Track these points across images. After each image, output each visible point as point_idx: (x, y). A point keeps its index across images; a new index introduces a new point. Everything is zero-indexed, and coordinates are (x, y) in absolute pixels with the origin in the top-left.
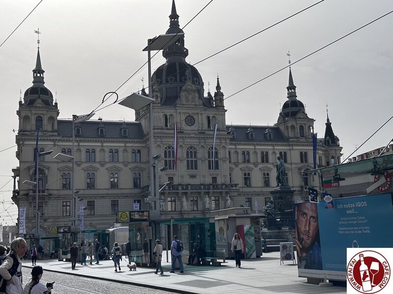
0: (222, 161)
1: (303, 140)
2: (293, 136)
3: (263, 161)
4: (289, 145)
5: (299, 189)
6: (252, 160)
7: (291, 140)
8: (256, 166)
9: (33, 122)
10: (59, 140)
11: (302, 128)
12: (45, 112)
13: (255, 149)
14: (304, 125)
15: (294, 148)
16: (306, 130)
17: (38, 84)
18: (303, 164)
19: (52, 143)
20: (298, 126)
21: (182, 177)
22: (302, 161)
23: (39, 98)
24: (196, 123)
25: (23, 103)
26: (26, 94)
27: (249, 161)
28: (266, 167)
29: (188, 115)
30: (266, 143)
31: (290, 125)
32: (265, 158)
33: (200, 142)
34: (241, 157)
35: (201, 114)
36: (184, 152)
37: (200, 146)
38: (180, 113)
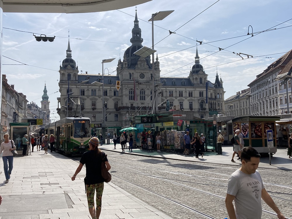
1: (201, 85)
2: (196, 83)
3: (180, 96)
4: (194, 88)
5: (198, 110)
6: (174, 96)
7: (195, 85)
8: (176, 98)
9: (66, 76)
10: (79, 85)
11: (201, 79)
12: (72, 72)
13: (176, 90)
14: (202, 78)
15: (197, 89)
16: (203, 80)
17: (69, 58)
18: (200, 98)
19: (75, 86)
20: (199, 78)
21: (137, 104)
22: (200, 96)
23: (69, 64)
24: (145, 77)
25: (62, 66)
26: (63, 62)
27: (172, 96)
28: (181, 99)
29: (141, 73)
30: (182, 87)
31: (195, 77)
32: (181, 95)
33: (147, 87)
34: (168, 94)
35: (148, 73)
36: (139, 92)
37: (147, 89)
38: (137, 72)
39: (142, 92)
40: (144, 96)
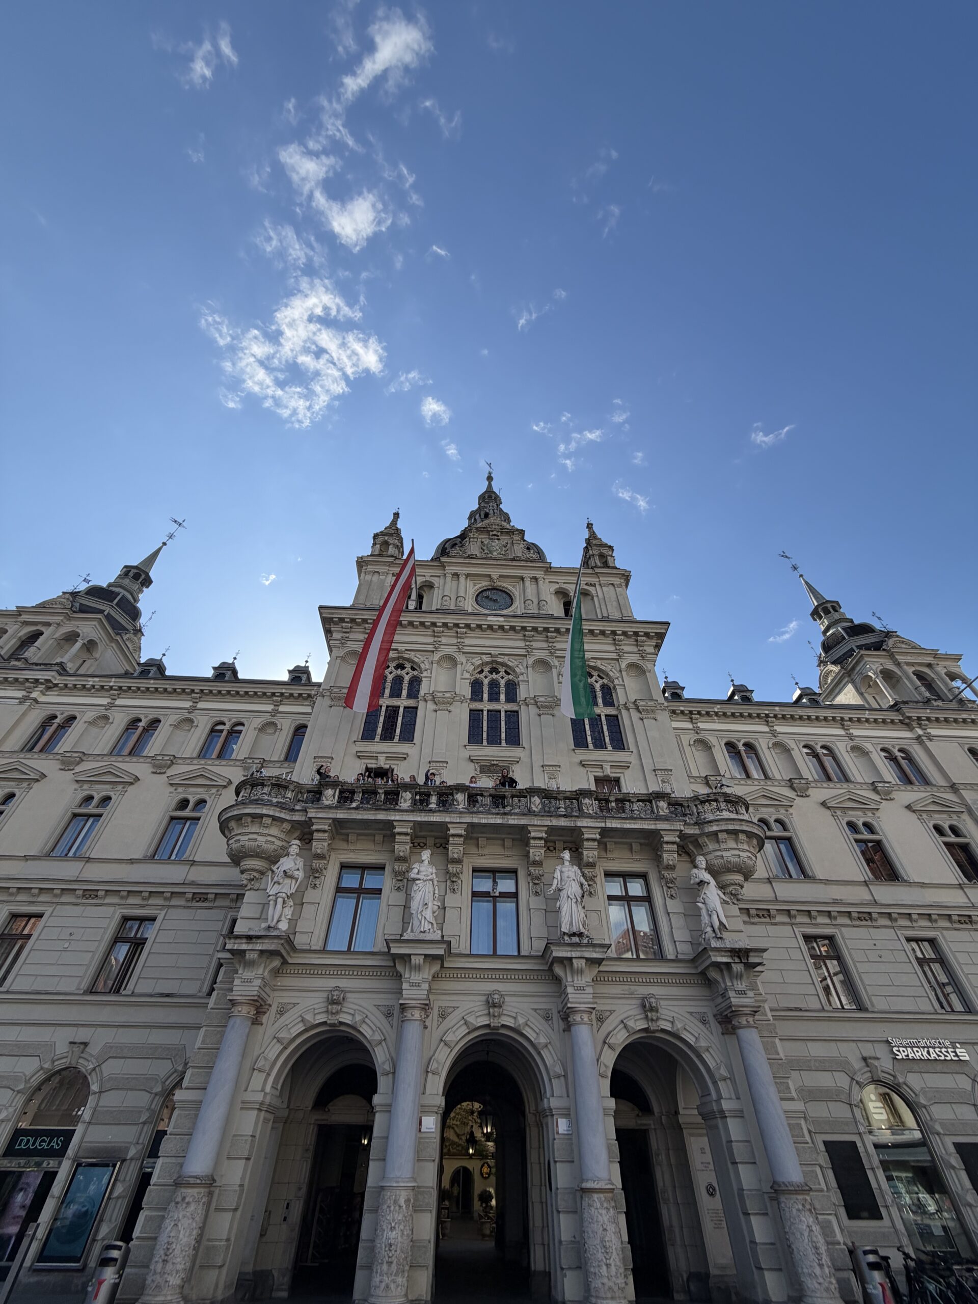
0: (635, 715)
2: (906, 699)
3: (826, 777)
6: (776, 772)
8: (802, 792)
11: (921, 680)
13: (774, 733)
16: (946, 683)
20: (909, 671)
24: (517, 603)
28: (849, 798)
31: (873, 669)
32: (827, 765)
33: (529, 651)
34: (725, 760)
35: (535, 579)
36: (459, 676)
37: (530, 661)
38: (456, 575)
39: (494, 684)
40: (513, 717)
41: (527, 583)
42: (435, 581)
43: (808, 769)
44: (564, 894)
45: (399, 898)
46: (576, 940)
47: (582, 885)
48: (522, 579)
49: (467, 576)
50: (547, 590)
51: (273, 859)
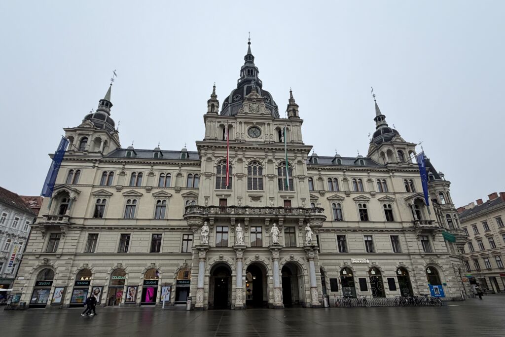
1: (405, 165)
2: (391, 162)
3: (357, 190)
4: (388, 172)
6: (341, 189)
7: (389, 165)
8: (348, 195)
10: (101, 162)
12: (90, 132)
13: (344, 175)
14: (403, 150)
17: (100, 113)
18: (410, 194)
20: (396, 150)
21: (240, 198)
22: (408, 191)
24: (263, 134)
28: (362, 197)
29: (251, 125)
30: (358, 168)
32: (358, 186)
33: (266, 156)
34: (327, 185)
35: (269, 124)
36: (244, 167)
37: (266, 160)
38: (240, 123)
41: (266, 126)
42: (233, 124)
43: (352, 188)
44: (274, 234)
45: (233, 234)
46: (276, 244)
47: (278, 232)
48: (264, 124)
49: (245, 123)
50: (273, 128)
51: (201, 226)
